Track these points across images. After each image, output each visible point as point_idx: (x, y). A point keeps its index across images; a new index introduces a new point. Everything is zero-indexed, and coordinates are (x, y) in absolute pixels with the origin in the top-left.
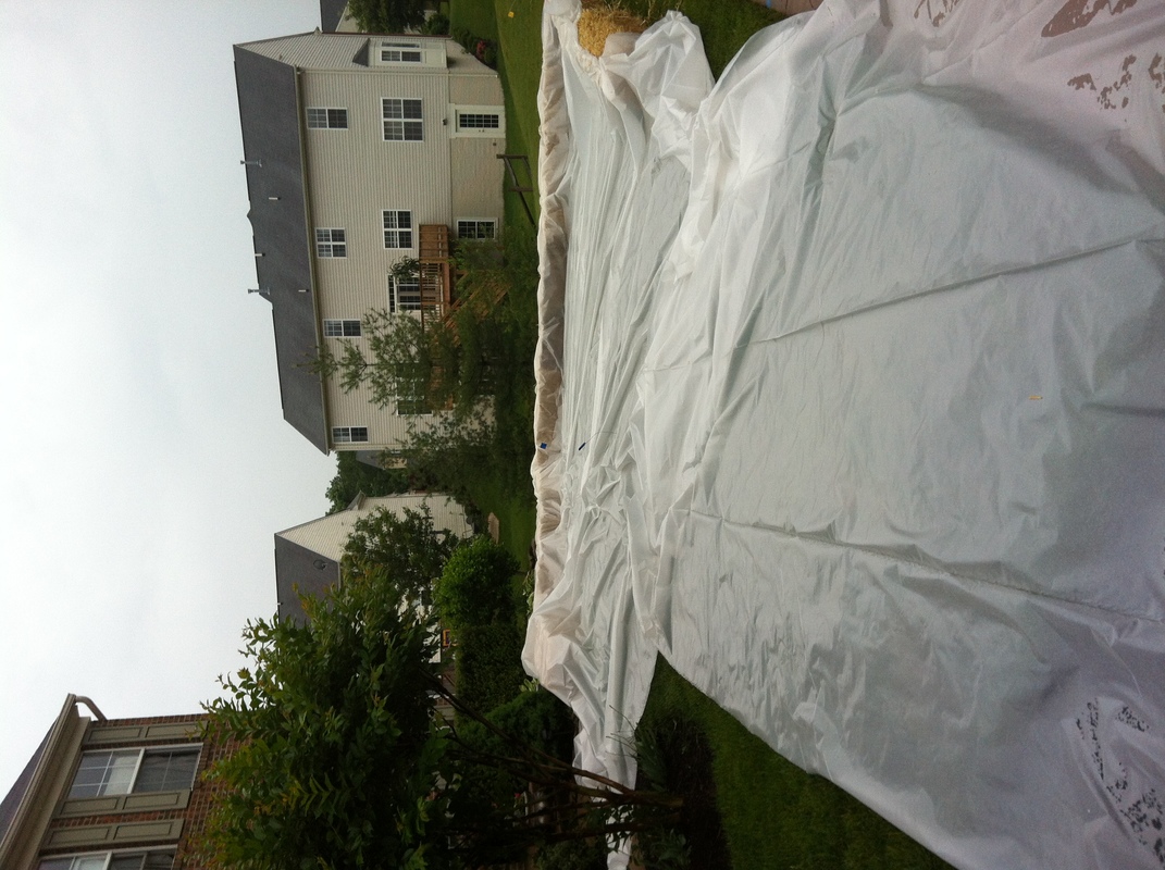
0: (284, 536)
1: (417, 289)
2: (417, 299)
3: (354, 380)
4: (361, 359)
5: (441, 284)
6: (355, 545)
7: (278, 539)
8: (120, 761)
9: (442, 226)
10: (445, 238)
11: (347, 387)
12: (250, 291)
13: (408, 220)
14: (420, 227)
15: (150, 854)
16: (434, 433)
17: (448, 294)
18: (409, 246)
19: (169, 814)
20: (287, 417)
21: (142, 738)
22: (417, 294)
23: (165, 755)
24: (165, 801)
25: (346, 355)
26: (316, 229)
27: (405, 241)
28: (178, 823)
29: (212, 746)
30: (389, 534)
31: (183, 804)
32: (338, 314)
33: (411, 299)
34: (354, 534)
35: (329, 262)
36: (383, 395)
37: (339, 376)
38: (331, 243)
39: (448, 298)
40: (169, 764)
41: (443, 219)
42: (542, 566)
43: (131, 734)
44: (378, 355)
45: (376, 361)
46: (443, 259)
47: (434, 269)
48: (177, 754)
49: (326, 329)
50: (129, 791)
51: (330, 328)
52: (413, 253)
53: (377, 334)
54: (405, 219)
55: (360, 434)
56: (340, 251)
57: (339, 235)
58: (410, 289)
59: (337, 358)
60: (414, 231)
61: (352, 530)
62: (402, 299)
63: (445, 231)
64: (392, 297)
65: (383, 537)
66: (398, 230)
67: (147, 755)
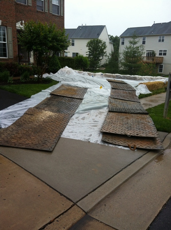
0: (105, 27)
1: (150, 56)
2: (148, 56)
3: (131, 43)
4: (135, 44)
5: (150, 61)
6: (100, 42)
7: (105, 26)
8: (58, 1)
9: (162, 62)
10: (159, 62)
11: (130, 41)
12: (154, 22)
13: (165, 55)
14: (163, 57)
15: (43, 7)
16: (119, 58)
17: (148, 62)
18: (159, 55)
19: (49, 10)
20: (128, 28)
21: (61, 5)
22: (149, 56)
23: (58, 9)
24: (51, 10)
25: (136, 41)
26: (165, 36)
27: (160, 54)
28: (47, 12)
29: (59, 17)
30: (102, 48)
31: (50, 12)
32: (147, 40)
33: (149, 55)
34: (102, 41)
35: (158, 38)
36: (127, 48)
37: (132, 40)
38: (161, 39)
39: (147, 62)
40: (57, 10)
41: (164, 62)
42: (82, 72)
43: (62, 3)
44: (135, 48)
45: (134, 47)
46: (155, 61)
47: (153, 60)
48: (58, 11)
49: (144, 37)
50: (53, 3)
51: (144, 38)
52: (157, 55)
53: (140, 48)
54: (165, 54)
55: (123, 43)
56: (160, 41)
57: (163, 41)
58: (151, 55)
59: (135, 40)
60: (162, 56)
61: (103, 41)
62: (149, 53)
63: (161, 62)
64: (149, 51)
65: (101, 47)
66: (163, 53)
67: (58, 6)
